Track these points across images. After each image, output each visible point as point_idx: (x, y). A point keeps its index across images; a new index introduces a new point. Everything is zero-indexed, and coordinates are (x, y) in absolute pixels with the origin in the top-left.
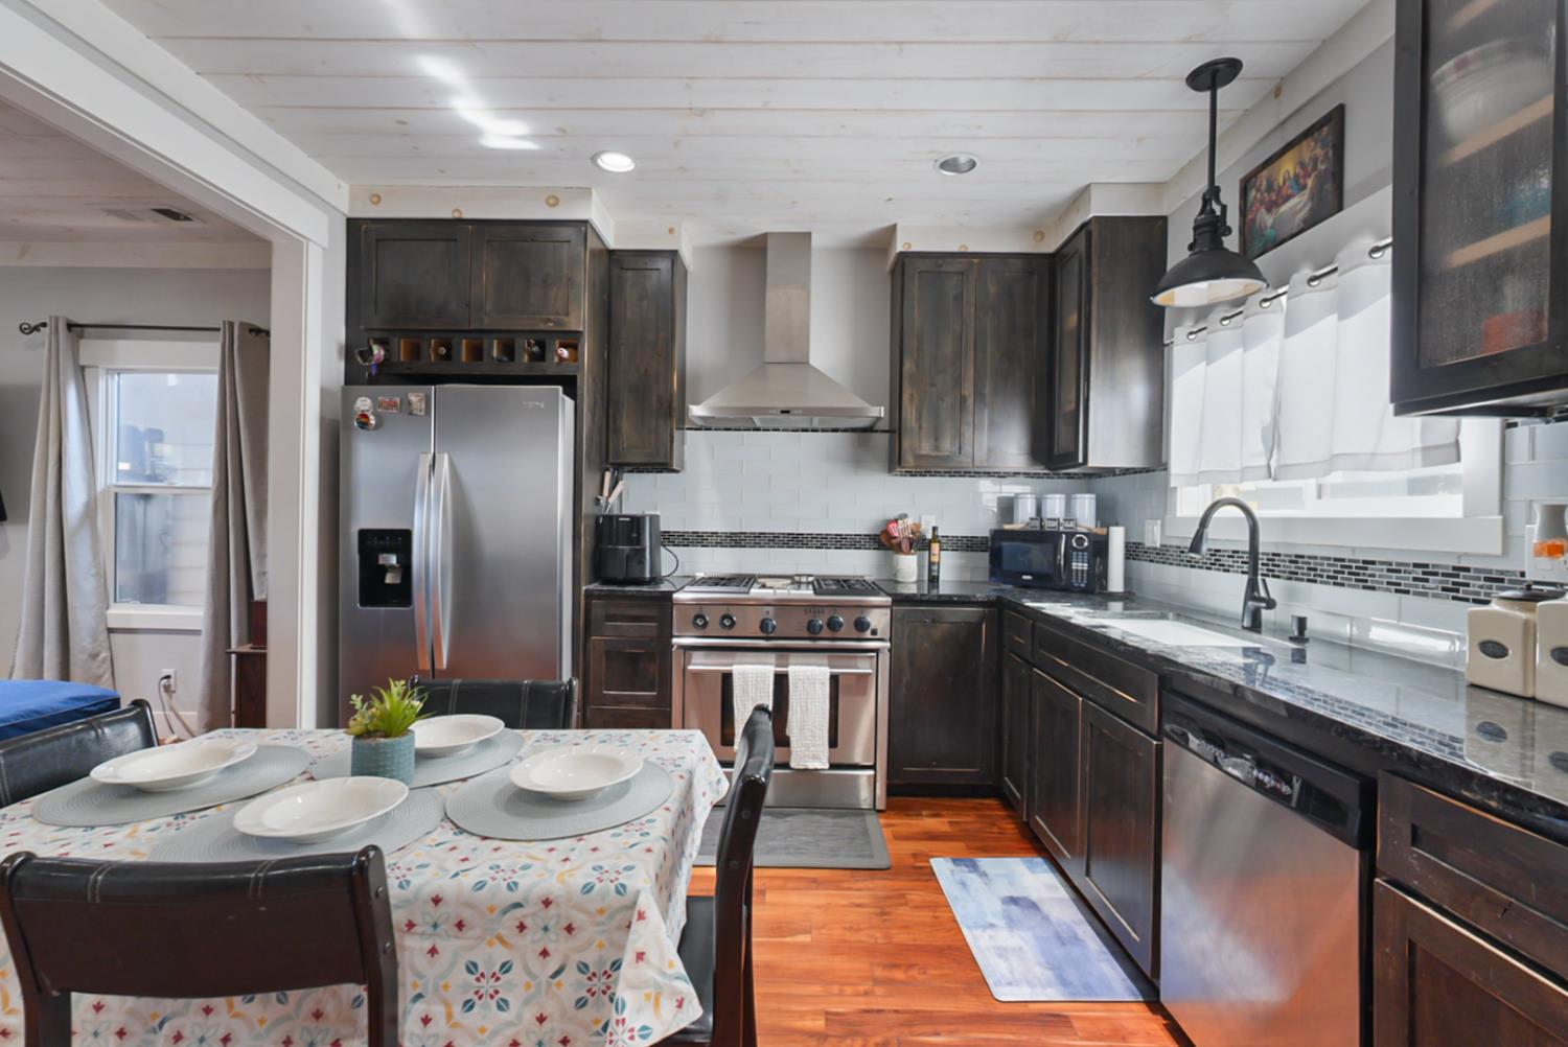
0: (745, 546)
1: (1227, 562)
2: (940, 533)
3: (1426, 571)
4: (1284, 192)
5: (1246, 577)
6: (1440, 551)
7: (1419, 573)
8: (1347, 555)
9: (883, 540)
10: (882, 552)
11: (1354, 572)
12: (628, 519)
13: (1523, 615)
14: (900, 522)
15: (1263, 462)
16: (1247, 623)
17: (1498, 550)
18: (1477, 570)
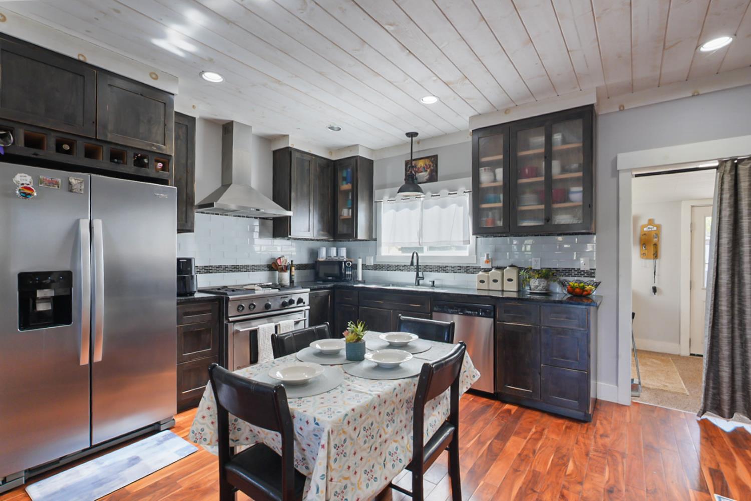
0: (212, 273)
1: (402, 269)
2: (294, 263)
3: (460, 268)
4: (420, 170)
5: (415, 273)
6: (464, 263)
7: (459, 268)
8: (441, 265)
9: (274, 267)
10: (271, 272)
11: (443, 269)
12: (185, 261)
13: (486, 275)
14: (281, 259)
15: (417, 241)
16: (416, 284)
17: (475, 262)
18: (471, 267)
